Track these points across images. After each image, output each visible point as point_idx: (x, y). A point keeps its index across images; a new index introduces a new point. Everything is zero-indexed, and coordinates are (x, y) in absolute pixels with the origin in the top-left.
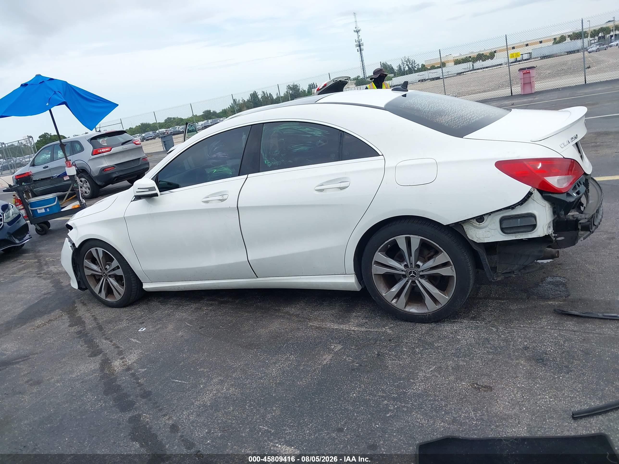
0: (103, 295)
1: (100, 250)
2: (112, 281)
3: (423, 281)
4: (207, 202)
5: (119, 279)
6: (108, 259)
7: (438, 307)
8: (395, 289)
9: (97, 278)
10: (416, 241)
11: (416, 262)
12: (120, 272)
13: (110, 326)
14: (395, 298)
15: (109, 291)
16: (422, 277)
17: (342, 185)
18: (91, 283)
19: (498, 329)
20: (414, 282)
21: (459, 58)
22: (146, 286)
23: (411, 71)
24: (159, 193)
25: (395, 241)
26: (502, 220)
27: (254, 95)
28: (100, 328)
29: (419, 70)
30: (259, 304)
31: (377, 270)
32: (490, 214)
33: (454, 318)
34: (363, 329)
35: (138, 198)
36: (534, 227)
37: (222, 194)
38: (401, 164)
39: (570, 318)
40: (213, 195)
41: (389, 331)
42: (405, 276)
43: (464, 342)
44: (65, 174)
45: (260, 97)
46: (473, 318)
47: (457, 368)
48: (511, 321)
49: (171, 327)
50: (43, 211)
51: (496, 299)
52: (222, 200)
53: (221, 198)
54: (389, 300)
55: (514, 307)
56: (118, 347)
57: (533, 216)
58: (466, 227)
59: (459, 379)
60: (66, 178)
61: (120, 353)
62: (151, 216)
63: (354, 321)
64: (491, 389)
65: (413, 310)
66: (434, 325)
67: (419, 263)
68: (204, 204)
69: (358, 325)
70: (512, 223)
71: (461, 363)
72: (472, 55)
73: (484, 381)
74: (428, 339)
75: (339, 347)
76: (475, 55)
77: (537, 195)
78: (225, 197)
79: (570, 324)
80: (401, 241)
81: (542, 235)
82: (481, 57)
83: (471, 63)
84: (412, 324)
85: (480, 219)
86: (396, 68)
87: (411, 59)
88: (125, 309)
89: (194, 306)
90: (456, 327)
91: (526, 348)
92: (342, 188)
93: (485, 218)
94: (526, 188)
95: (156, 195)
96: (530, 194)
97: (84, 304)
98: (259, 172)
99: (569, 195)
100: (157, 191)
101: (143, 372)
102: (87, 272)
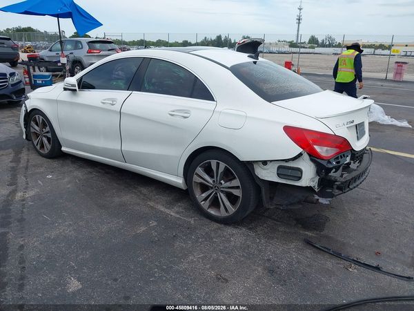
0: (38, 147)
1: (41, 117)
2: (45, 140)
3: (222, 195)
4: (104, 103)
5: (49, 140)
6: (44, 125)
7: (227, 215)
8: (204, 195)
9: (37, 135)
10: (222, 166)
11: (220, 180)
12: (49, 135)
13: (33, 169)
14: (204, 200)
15: (42, 146)
16: (222, 191)
17: (186, 115)
18: (33, 137)
19: (260, 241)
20: (216, 193)
21: (366, 44)
22: (63, 149)
23: (330, 46)
24: (77, 89)
25: (210, 162)
26: (279, 168)
27: (219, 37)
28: (27, 168)
29: (336, 46)
30: (128, 181)
31: (196, 179)
32: (271, 161)
33: (238, 225)
34: (178, 216)
35: (65, 89)
36: (300, 178)
37: (113, 100)
38: (225, 111)
39: (312, 247)
40: (108, 99)
41: (192, 222)
42: (212, 188)
43: (233, 243)
44: (59, 62)
45: (223, 39)
46: (250, 229)
47: (216, 261)
48: (273, 239)
49: (66, 180)
50: (41, 82)
51: (275, 220)
52: (113, 105)
53: (111, 102)
54: (199, 201)
55: (282, 229)
56: (27, 184)
57: (300, 170)
58: (255, 166)
59: (212, 268)
60: (59, 64)
61: (26, 188)
62: (72, 104)
63: (176, 209)
64: (227, 281)
65: (212, 212)
66: (223, 226)
67: (222, 182)
68: (101, 104)
69: (177, 213)
70: (285, 172)
71: (221, 258)
72: (376, 44)
73: (227, 275)
74: (213, 235)
75: (155, 224)
76: (378, 44)
77: (306, 156)
78: (114, 103)
79: (309, 252)
80: (214, 163)
81: (304, 185)
82: (382, 47)
83: (373, 49)
84: (209, 221)
85: (265, 163)
86: (320, 41)
87: (333, 37)
88: (49, 160)
89: (89, 170)
90: (235, 231)
91: (269, 260)
92: (185, 117)
93: (268, 163)
94: (299, 150)
95: (76, 90)
96: (300, 155)
97: (29, 150)
98: (140, 91)
99: (329, 162)
100: (77, 88)
101: (31, 205)
102: (32, 130)
